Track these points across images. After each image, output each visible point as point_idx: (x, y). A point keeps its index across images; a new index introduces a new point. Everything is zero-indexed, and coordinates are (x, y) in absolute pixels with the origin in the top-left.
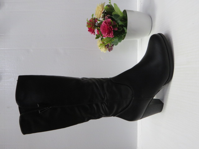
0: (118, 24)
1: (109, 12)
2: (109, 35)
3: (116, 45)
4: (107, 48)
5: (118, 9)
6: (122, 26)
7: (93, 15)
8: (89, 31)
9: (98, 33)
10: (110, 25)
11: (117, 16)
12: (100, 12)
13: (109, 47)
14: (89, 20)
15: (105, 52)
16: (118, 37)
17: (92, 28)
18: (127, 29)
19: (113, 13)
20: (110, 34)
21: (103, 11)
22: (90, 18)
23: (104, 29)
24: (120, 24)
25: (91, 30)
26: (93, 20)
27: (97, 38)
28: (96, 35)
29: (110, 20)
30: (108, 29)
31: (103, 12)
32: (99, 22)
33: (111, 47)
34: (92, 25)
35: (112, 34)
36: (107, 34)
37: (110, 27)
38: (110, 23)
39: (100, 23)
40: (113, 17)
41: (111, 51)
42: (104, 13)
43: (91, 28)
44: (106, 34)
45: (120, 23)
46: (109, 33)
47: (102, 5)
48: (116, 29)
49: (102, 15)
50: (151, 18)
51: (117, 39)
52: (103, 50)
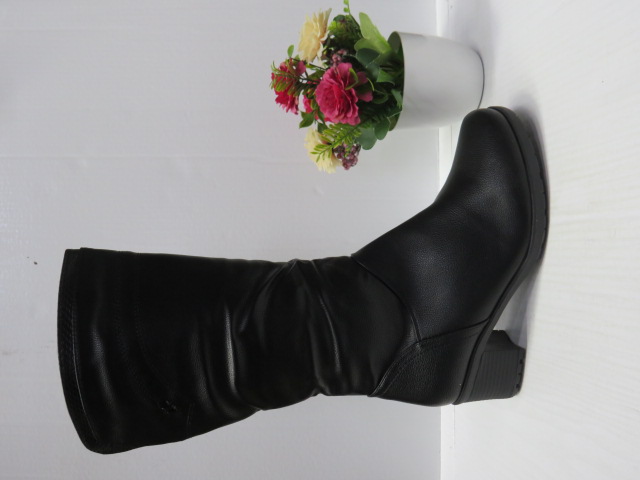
0: (374, 80)
1: (345, 39)
2: (345, 116)
3: (368, 147)
4: (340, 156)
5: (374, 30)
6: (387, 87)
7: (290, 50)
8: (278, 100)
9: (308, 109)
10: (350, 84)
11: (370, 53)
12: (314, 42)
13: (345, 156)
14: (278, 66)
15: (331, 171)
16: (373, 121)
17: (289, 94)
18: (402, 94)
19: (358, 46)
20: (349, 115)
21: (322, 36)
22: (281, 58)
23: (330, 96)
24: (379, 80)
25: (286, 99)
26: (291, 65)
27: (306, 123)
28: (303, 114)
29: (348, 67)
30: (341, 96)
31: (326, 41)
32: (310, 72)
33: (353, 153)
34: (290, 83)
35: (354, 113)
36: (339, 115)
37: (350, 92)
38: (347, 79)
39: (313, 75)
40: (356, 57)
41: (351, 168)
42: (329, 42)
43: (286, 91)
44: (337, 113)
45: (381, 76)
46: (344, 111)
47: (321, 16)
48: (369, 98)
49: (322, 48)
50: (480, 58)
51: (370, 130)
52: (326, 164)
